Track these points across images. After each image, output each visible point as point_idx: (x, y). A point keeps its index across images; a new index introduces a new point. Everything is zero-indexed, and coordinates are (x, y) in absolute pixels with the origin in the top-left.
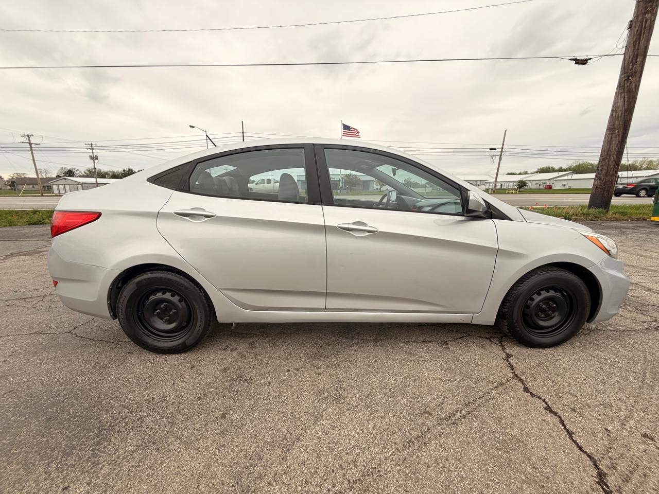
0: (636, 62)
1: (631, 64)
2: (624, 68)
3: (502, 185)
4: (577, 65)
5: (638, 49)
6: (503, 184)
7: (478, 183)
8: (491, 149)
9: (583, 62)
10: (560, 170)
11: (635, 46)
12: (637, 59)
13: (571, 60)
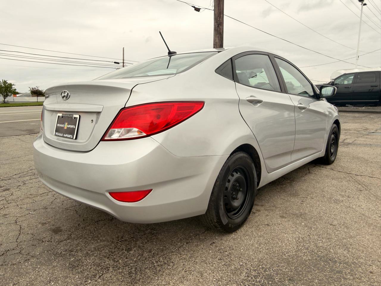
0: (221, 17)
1: (219, 18)
2: (216, 19)
4: (195, 11)
5: (220, 10)
8: (115, 63)
9: (198, 10)
11: (218, 7)
12: (220, 15)
13: (192, 6)
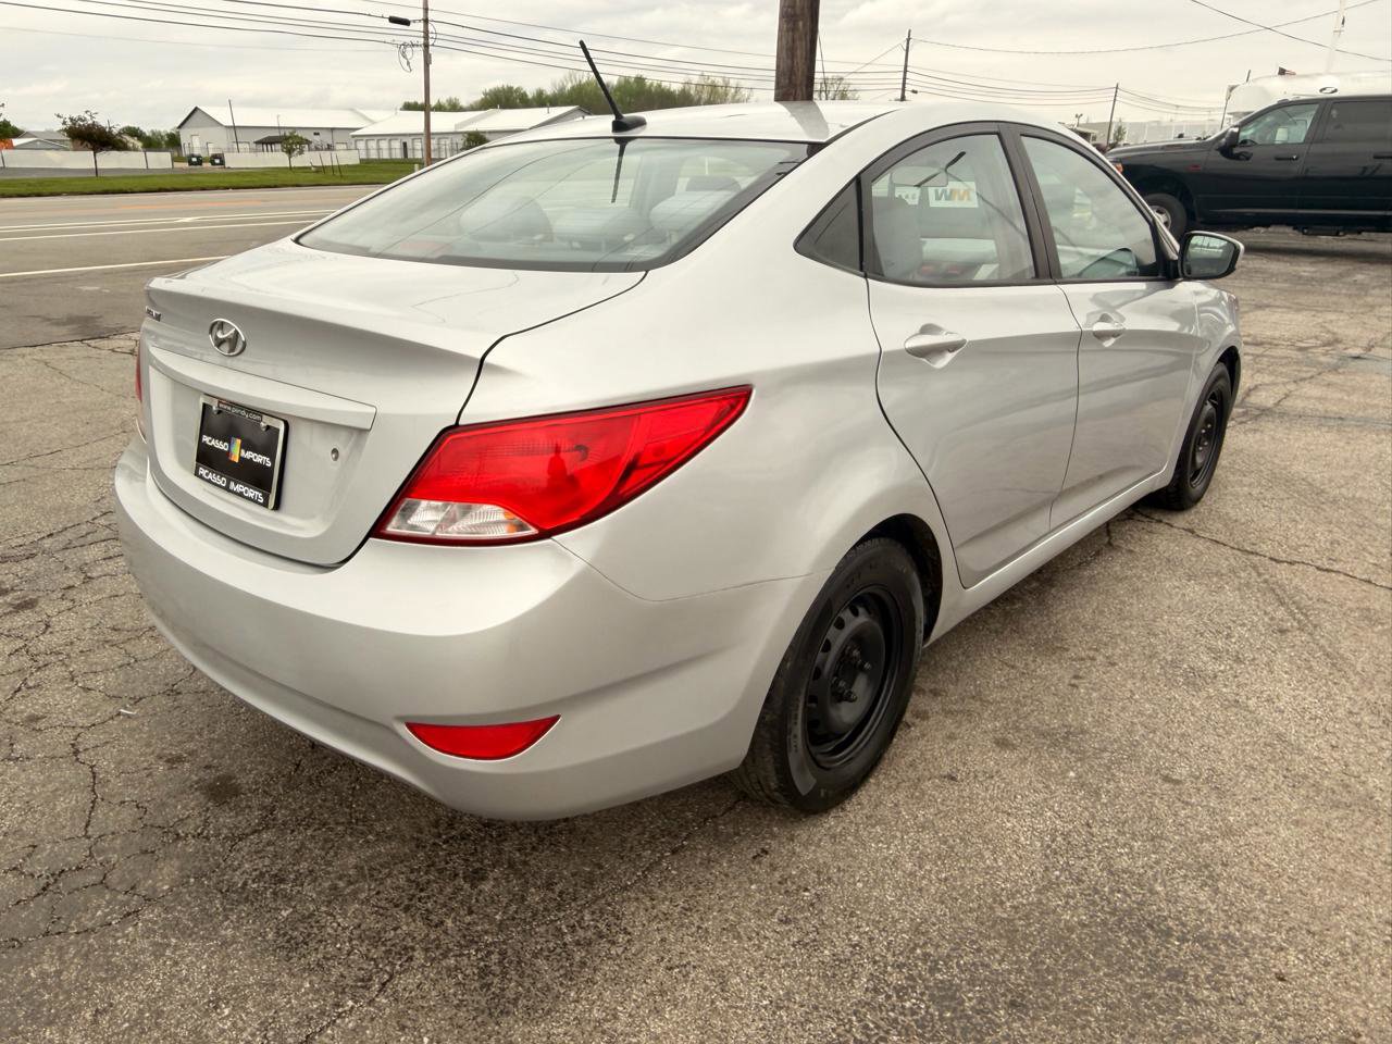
3: (405, 144)
6: (409, 141)
7: (326, 138)
8: (393, 20)
10: (541, 101)
